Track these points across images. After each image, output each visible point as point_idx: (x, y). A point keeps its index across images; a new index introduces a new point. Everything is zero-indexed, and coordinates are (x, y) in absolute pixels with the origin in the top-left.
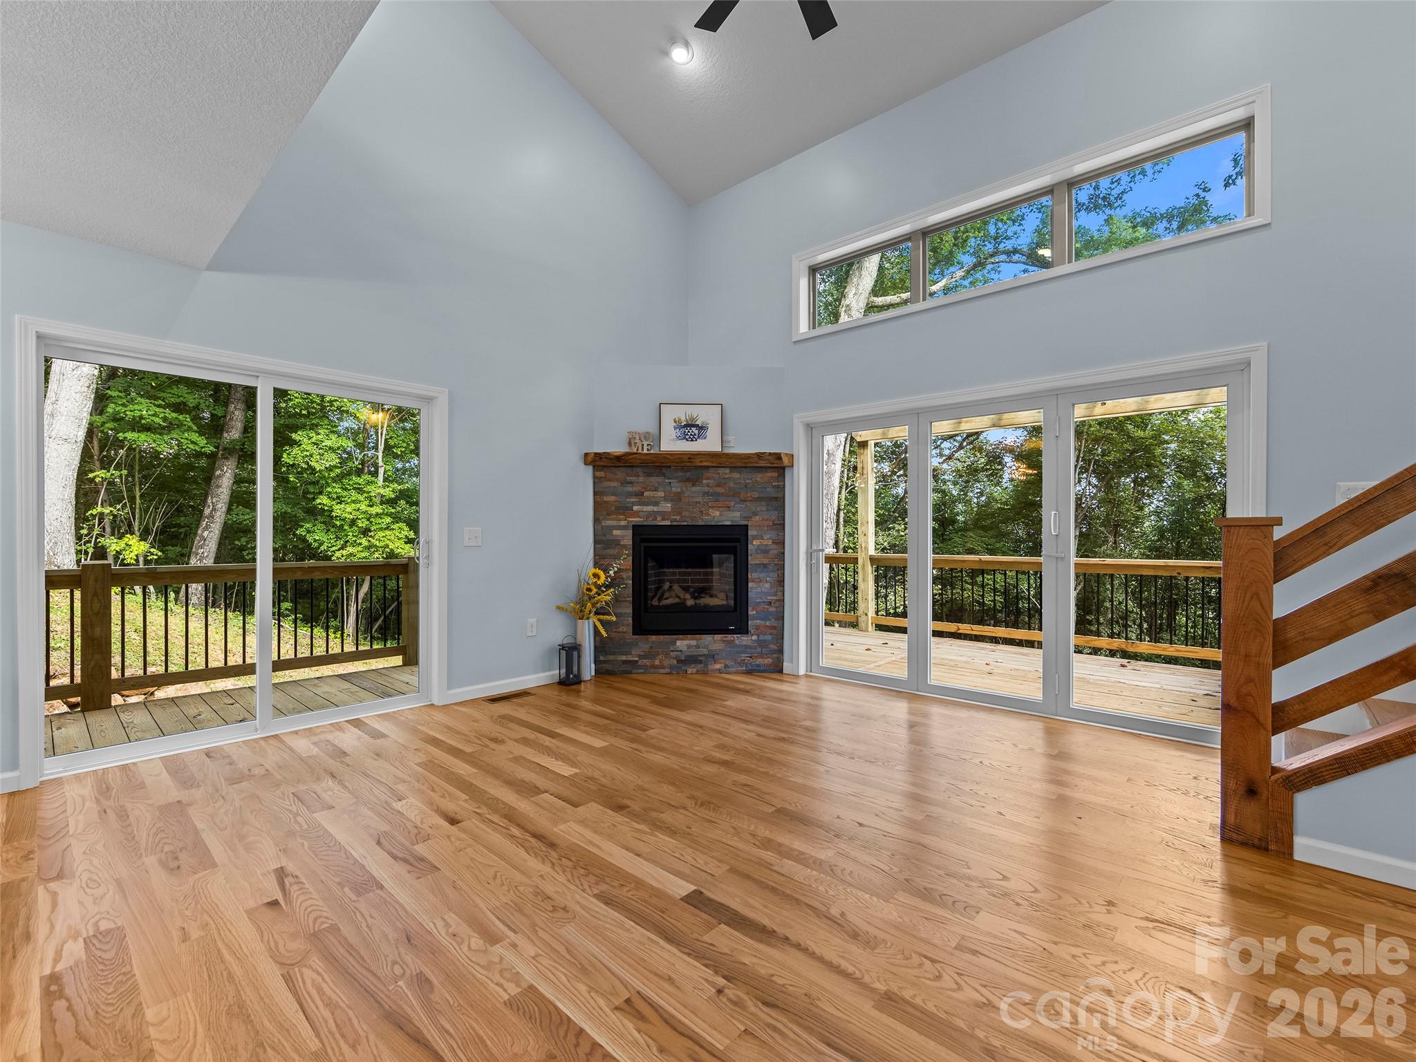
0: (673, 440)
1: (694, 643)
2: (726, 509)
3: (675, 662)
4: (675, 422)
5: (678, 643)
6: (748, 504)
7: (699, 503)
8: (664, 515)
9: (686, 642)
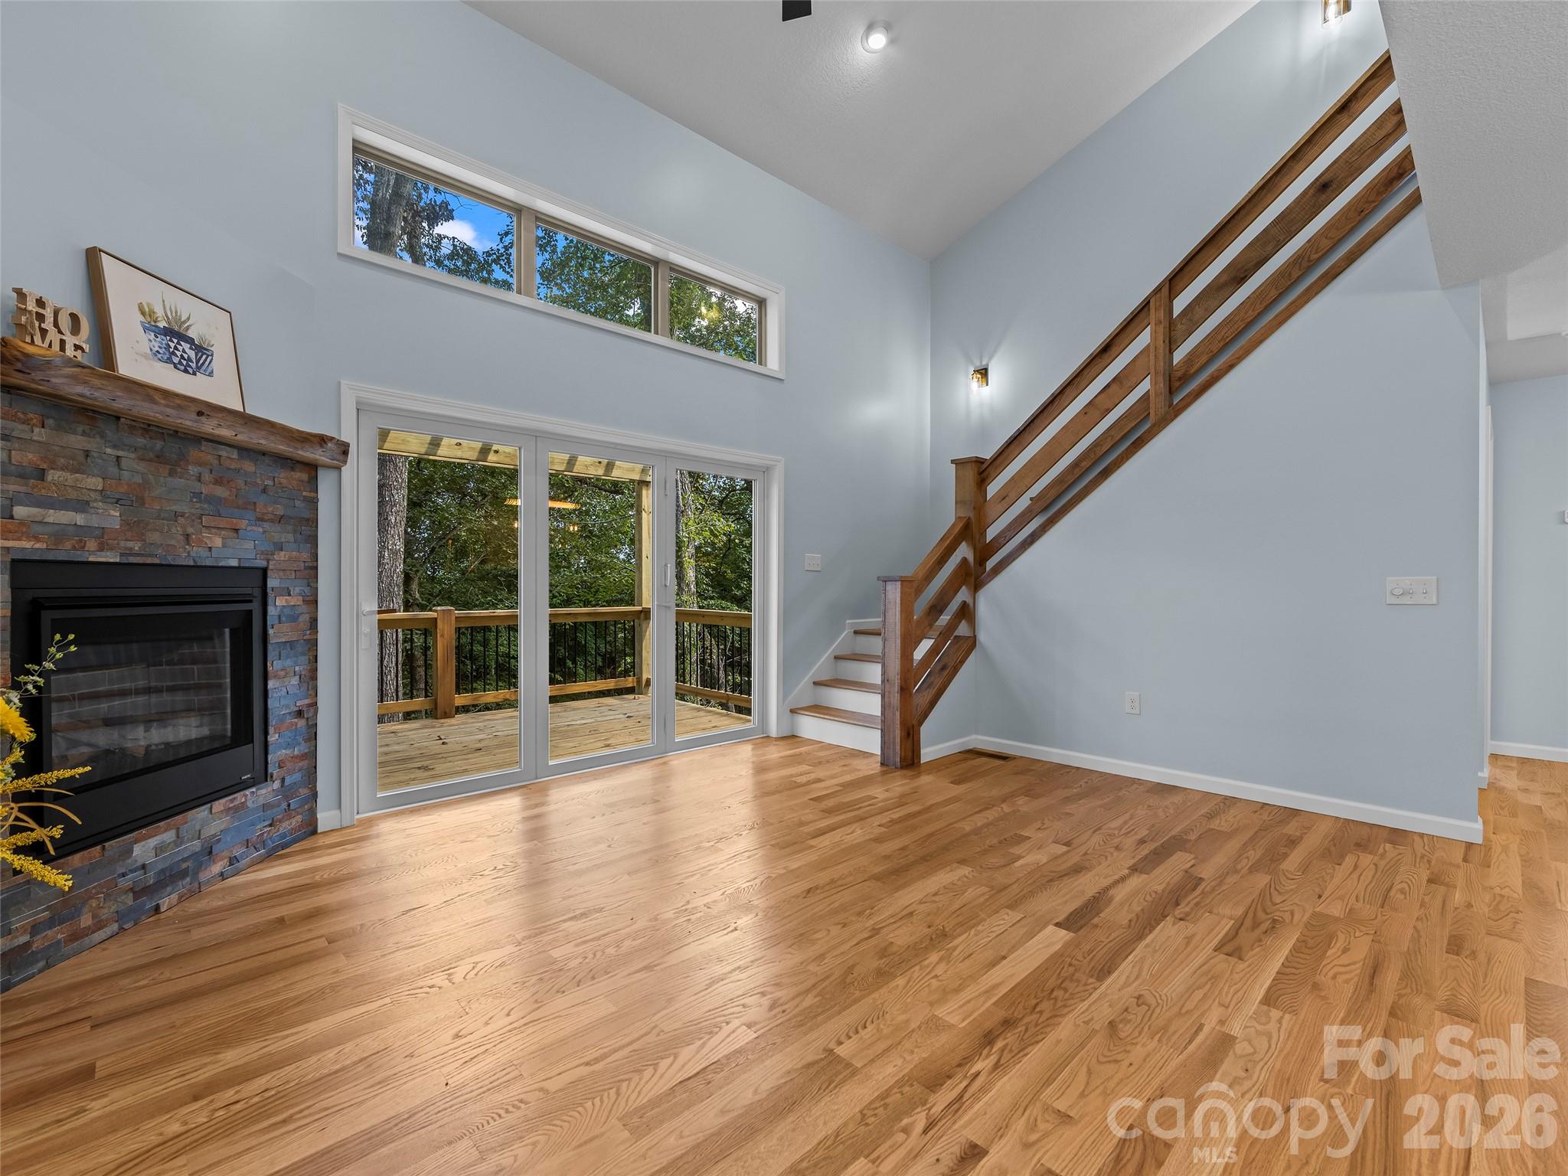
0: (145, 356)
1: (169, 836)
2: (232, 534)
3: (129, 900)
4: (143, 313)
5: (137, 850)
6: (266, 525)
7: (182, 515)
8: (103, 539)
9: (152, 842)
